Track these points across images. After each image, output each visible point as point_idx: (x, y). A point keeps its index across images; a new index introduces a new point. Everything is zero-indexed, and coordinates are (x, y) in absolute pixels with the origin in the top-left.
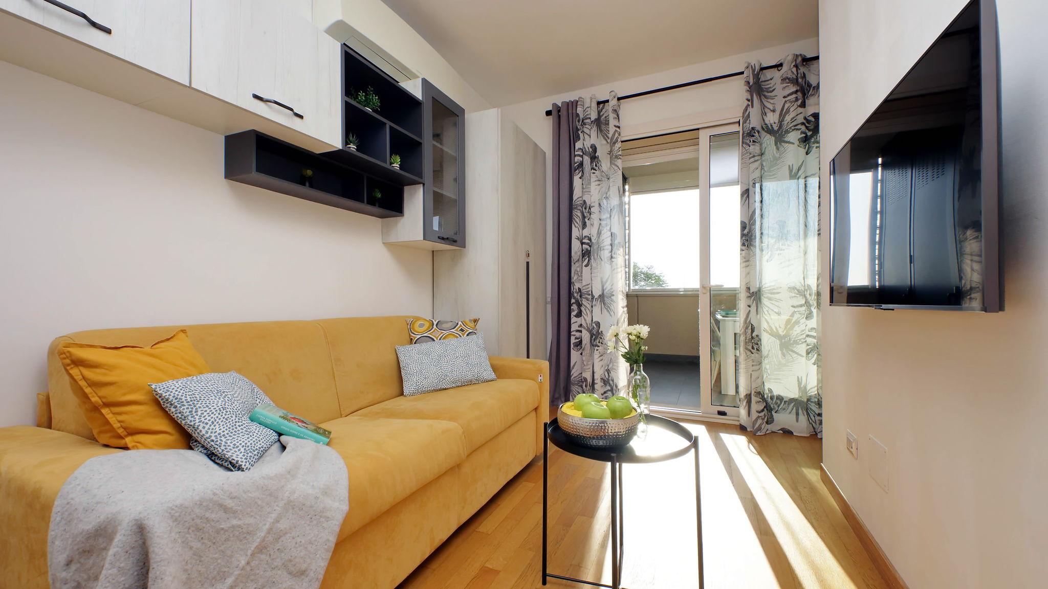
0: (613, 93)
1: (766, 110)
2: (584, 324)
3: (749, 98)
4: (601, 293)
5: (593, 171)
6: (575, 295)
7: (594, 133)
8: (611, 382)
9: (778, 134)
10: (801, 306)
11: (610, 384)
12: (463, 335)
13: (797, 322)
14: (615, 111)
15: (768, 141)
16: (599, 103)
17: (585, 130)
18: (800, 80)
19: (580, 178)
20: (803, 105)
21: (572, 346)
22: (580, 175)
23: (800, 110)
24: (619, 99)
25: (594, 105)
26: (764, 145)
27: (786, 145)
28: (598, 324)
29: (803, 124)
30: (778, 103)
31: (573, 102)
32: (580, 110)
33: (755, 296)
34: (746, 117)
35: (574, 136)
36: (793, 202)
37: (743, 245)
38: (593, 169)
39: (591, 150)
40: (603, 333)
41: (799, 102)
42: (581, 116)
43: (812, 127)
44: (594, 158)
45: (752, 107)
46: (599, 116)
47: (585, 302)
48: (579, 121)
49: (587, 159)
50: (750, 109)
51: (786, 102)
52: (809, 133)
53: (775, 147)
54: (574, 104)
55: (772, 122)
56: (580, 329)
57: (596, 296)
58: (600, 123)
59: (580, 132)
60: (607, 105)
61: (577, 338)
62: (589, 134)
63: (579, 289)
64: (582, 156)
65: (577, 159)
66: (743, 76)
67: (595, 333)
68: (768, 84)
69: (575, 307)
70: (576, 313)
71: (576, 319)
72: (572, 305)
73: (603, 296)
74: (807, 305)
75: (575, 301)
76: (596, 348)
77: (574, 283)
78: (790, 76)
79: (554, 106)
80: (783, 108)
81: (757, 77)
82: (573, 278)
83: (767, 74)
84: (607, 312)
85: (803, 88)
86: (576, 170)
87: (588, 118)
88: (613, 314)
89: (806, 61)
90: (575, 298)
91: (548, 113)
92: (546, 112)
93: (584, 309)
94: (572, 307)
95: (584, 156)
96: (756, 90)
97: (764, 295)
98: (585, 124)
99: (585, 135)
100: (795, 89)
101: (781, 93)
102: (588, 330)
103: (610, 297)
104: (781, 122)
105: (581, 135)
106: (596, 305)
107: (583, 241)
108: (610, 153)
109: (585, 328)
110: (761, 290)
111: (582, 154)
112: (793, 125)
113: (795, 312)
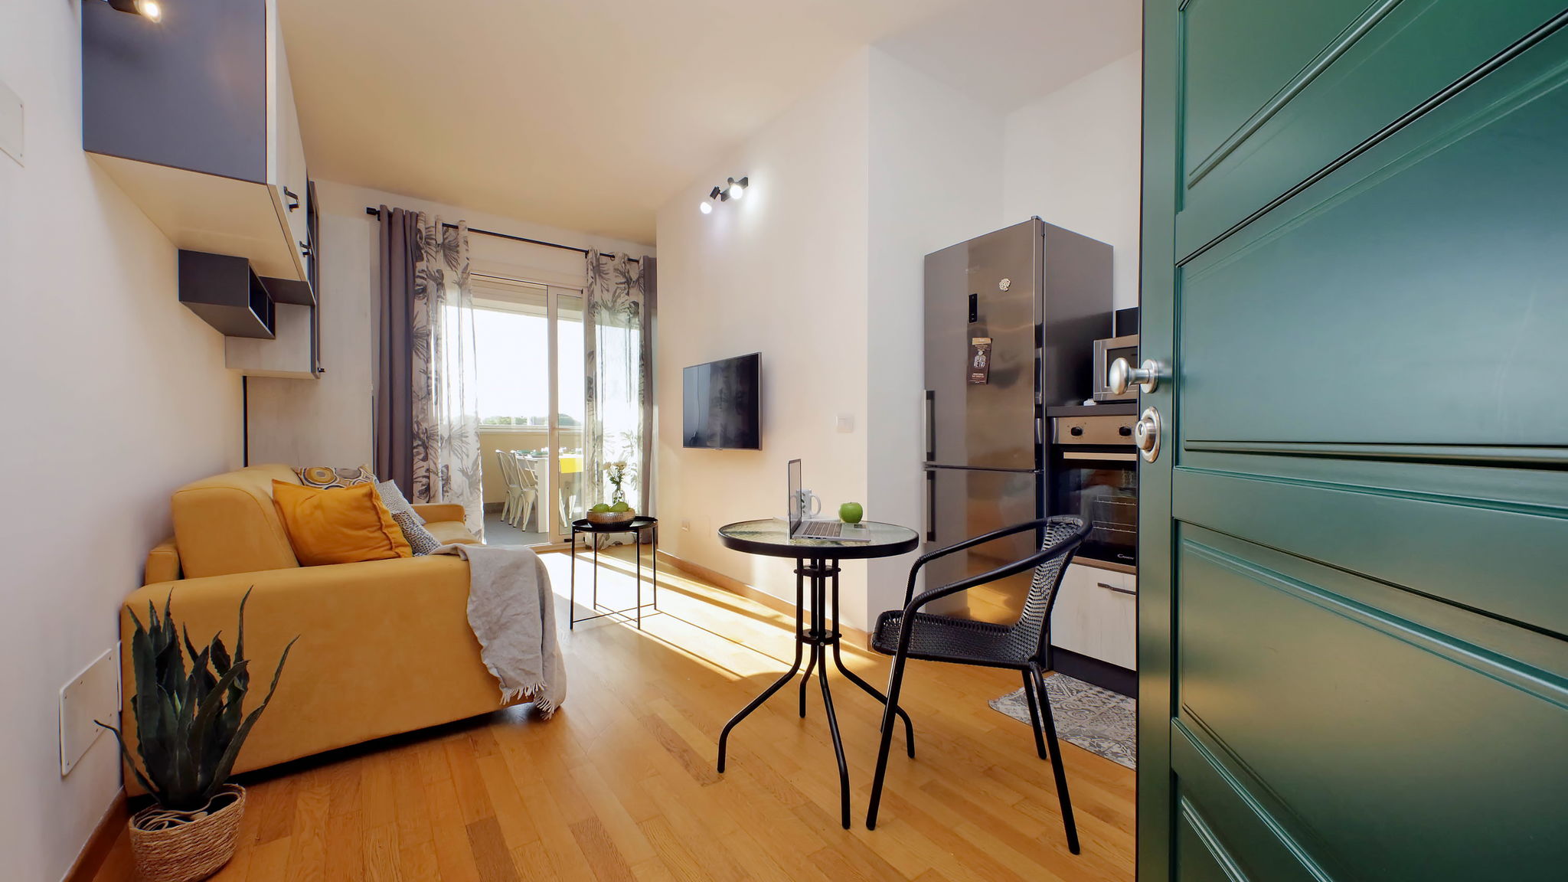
0: (462, 223)
1: (604, 289)
2: (432, 467)
3: (593, 275)
4: (449, 434)
5: (440, 299)
6: (422, 436)
7: (440, 257)
9: (612, 309)
10: (628, 447)
14: (466, 242)
15: (605, 314)
16: (444, 225)
17: (428, 249)
18: (627, 274)
20: (628, 294)
22: (424, 300)
23: (627, 297)
24: (470, 230)
25: (440, 226)
26: (602, 315)
27: (617, 321)
28: (447, 467)
29: (628, 308)
30: (612, 288)
31: (411, 214)
32: (421, 226)
33: (598, 439)
34: (591, 293)
35: (414, 251)
36: (624, 367)
37: (590, 397)
38: (439, 296)
39: (437, 275)
40: (452, 476)
41: (626, 291)
42: (424, 234)
43: (633, 311)
44: (440, 285)
45: (596, 284)
46: (444, 239)
47: (432, 443)
48: (421, 238)
49: (431, 285)
50: (594, 285)
51: (618, 287)
52: (632, 315)
53: (609, 320)
54: (415, 217)
55: (607, 299)
56: (427, 474)
57: (446, 437)
58: (450, 250)
59: (423, 252)
60: (451, 229)
61: (423, 485)
62: (434, 256)
63: (426, 429)
64: (425, 279)
65: (419, 281)
66: (586, 255)
67: (444, 478)
68: (605, 268)
69: (421, 449)
70: (421, 457)
71: (422, 463)
72: (415, 448)
73: (450, 437)
74: (631, 446)
75: (420, 443)
76: (447, 494)
77: (418, 423)
78: (620, 268)
79: (381, 206)
80: (615, 292)
81: (598, 260)
82: (418, 417)
83: (604, 260)
84: (457, 456)
85: (628, 280)
86: (417, 293)
87: (432, 239)
88: (465, 457)
89: (630, 260)
90: (420, 439)
91: (371, 211)
92: (368, 209)
93: (430, 451)
94: (415, 450)
95: (428, 280)
96: (597, 270)
97: (604, 438)
98: (430, 245)
99: (430, 257)
100: (624, 280)
101: (614, 280)
102: (437, 475)
103: (459, 439)
104: (614, 302)
105: (424, 255)
106: (444, 447)
107: (429, 375)
108: (460, 285)
109: (434, 472)
110: (602, 434)
111: (425, 277)
112: (623, 307)
113: (624, 451)
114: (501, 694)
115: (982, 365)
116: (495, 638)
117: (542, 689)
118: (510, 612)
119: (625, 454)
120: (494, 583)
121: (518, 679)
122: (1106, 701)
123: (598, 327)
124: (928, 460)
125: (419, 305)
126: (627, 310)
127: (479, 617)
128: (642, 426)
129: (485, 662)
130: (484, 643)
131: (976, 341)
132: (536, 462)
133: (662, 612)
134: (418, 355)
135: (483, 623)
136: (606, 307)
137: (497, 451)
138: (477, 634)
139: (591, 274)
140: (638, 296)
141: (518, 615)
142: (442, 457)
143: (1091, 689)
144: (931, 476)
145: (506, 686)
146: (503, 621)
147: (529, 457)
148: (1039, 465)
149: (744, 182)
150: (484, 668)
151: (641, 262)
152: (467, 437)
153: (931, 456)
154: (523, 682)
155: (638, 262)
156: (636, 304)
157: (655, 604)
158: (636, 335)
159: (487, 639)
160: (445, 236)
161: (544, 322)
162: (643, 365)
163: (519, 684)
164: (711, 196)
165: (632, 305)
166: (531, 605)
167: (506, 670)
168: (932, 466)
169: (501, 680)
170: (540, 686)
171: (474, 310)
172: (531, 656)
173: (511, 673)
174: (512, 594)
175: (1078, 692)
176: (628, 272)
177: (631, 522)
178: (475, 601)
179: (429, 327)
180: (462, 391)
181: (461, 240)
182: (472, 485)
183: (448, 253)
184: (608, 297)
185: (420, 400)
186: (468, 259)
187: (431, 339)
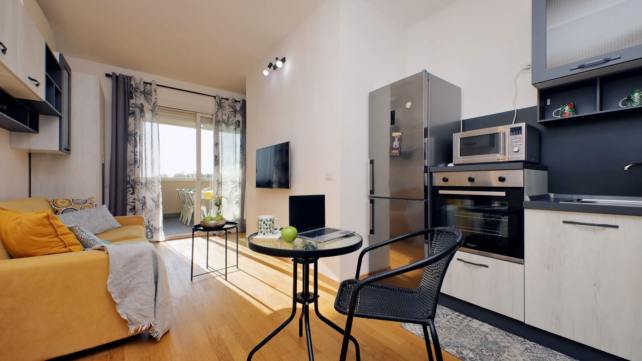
0: (154, 82)
1: (223, 114)
2: (136, 197)
3: (218, 108)
5: (142, 117)
6: (131, 182)
7: (142, 97)
8: (150, 227)
9: (227, 124)
10: (234, 187)
11: (149, 228)
13: (233, 193)
14: (155, 91)
15: (224, 126)
16: (144, 83)
17: (136, 94)
18: (234, 108)
19: (134, 119)
20: (235, 117)
21: (128, 210)
22: (134, 118)
23: (234, 118)
24: (157, 85)
25: (142, 83)
26: (222, 127)
27: (229, 129)
28: (144, 197)
29: (235, 123)
30: (228, 114)
31: (127, 77)
32: (132, 82)
33: (219, 184)
34: (217, 116)
35: (129, 95)
37: (216, 164)
39: (140, 106)
40: (147, 202)
41: (234, 115)
42: (134, 86)
43: (237, 125)
44: (142, 111)
45: (219, 112)
46: (145, 89)
47: (137, 186)
48: (132, 88)
49: (137, 111)
50: (218, 112)
51: (230, 114)
52: (236, 127)
53: (226, 129)
54: (130, 78)
56: (134, 201)
57: (144, 183)
58: (147, 94)
59: (133, 95)
60: (148, 85)
61: (131, 206)
62: (139, 97)
63: (133, 179)
64: (134, 108)
65: (131, 109)
66: (215, 98)
67: (143, 202)
68: (224, 105)
69: (131, 189)
70: (131, 193)
71: (131, 196)
72: (128, 188)
73: (146, 183)
74: (236, 187)
75: (130, 186)
76: (144, 210)
77: (129, 176)
78: (231, 105)
79: (113, 73)
80: (229, 116)
81: (220, 101)
82: (129, 173)
83: (223, 101)
84: (150, 192)
85: (234, 110)
86: (130, 114)
87: (138, 89)
88: (153, 192)
89: (236, 101)
90: (130, 184)
91: (107, 75)
92: (106, 74)
93: (136, 190)
94: (128, 189)
95: (136, 108)
96: (220, 105)
97: (223, 183)
98: (137, 92)
99: (137, 97)
100: (233, 110)
101: (228, 110)
102: (139, 201)
103: (150, 184)
104: (228, 120)
105: (134, 96)
106: (143, 188)
107: (136, 154)
108: (152, 111)
109: (137, 200)
110: (222, 181)
111: (134, 107)
112: (232, 123)
113: (233, 189)
114: (129, 329)
115: (397, 146)
116: (126, 297)
117: (153, 325)
118: (135, 282)
119: (233, 191)
120: (124, 266)
121: (139, 320)
122: (462, 321)
123: (220, 133)
124: (370, 194)
125: (131, 120)
126: (234, 124)
127: (115, 286)
128: (241, 178)
129: (119, 311)
130: (117, 301)
131: (394, 134)
132: (194, 194)
133: (240, 270)
134: (130, 144)
135: (117, 290)
136: (224, 122)
137: (177, 189)
138: (113, 296)
139: (217, 107)
140: (239, 118)
141: (140, 283)
142: (142, 193)
143: (453, 314)
144: (372, 202)
145: (132, 324)
146: (130, 287)
147: (191, 192)
148: (426, 197)
149: (283, 60)
150: (118, 315)
151: (241, 102)
152: (154, 183)
153: (372, 192)
154: (142, 322)
155: (239, 102)
156: (239, 122)
157: (237, 266)
158: (238, 136)
159: (120, 298)
160: (145, 88)
161: (194, 130)
162: (242, 149)
163: (140, 323)
164: (268, 67)
165: (237, 122)
166: (148, 278)
167: (132, 315)
168: (373, 197)
169: (128, 321)
170: (152, 324)
171: (159, 124)
172: (147, 307)
173: (135, 317)
174: (136, 272)
175: (447, 315)
176: (235, 107)
177: (223, 225)
178: (112, 277)
179: (136, 131)
180: (152, 161)
181: (153, 90)
182: (157, 206)
183: (146, 96)
184: (225, 118)
185: (131, 165)
186: (156, 99)
187: (137, 136)
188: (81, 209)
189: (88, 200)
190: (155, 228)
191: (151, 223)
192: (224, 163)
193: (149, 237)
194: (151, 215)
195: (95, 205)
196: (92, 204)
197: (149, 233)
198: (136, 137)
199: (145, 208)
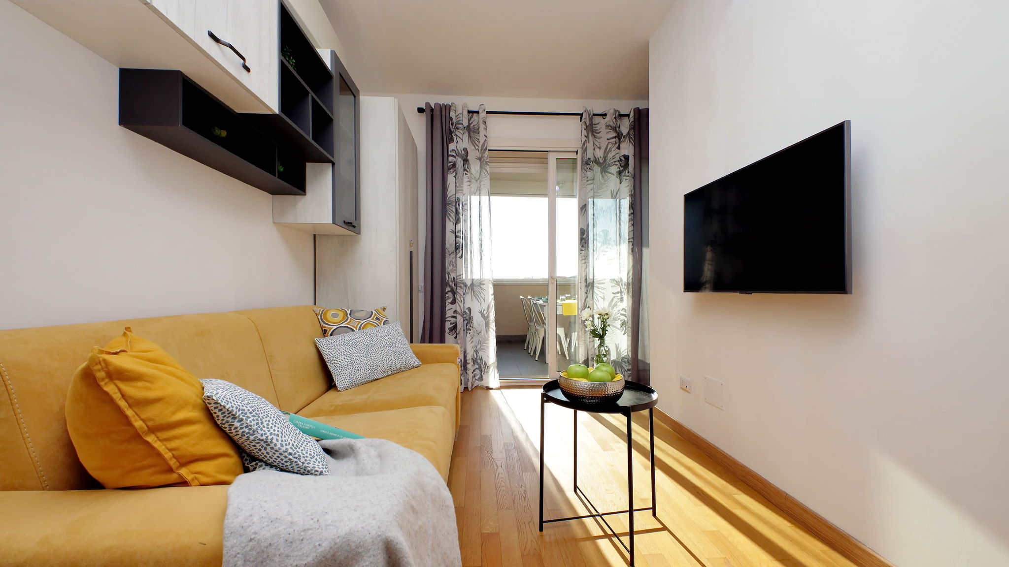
0: (482, 106)
1: (596, 146)
2: (458, 309)
3: (586, 135)
4: (471, 282)
5: (465, 172)
6: (451, 283)
7: (466, 137)
8: (479, 361)
9: (603, 165)
10: (618, 293)
11: (478, 363)
12: (380, 323)
13: (615, 305)
14: (485, 122)
15: (597, 169)
16: (469, 112)
17: (458, 134)
18: (617, 129)
19: (455, 177)
20: (618, 148)
21: (447, 330)
22: (454, 174)
23: (617, 151)
24: (488, 112)
25: (466, 113)
26: (595, 172)
27: (608, 175)
28: (470, 309)
29: (619, 161)
30: (605, 144)
31: (446, 106)
32: (452, 114)
33: (590, 285)
34: (585, 150)
35: (448, 138)
36: (614, 218)
37: (583, 246)
38: (465, 170)
39: (463, 153)
40: (473, 317)
41: (617, 146)
42: (454, 121)
43: (623, 165)
44: (466, 161)
45: (589, 142)
46: (469, 124)
47: (459, 290)
48: (452, 124)
49: (459, 161)
50: (587, 144)
51: (608, 143)
52: (622, 169)
53: (601, 175)
54: (448, 108)
55: (599, 156)
56: (454, 315)
57: (469, 284)
58: (472, 131)
59: (453, 135)
60: (474, 116)
61: (451, 324)
62: (462, 138)
63: (454, 278)
64: (455, 157)
65: (451, 159)
66: (581, 118)
67: (467, 318)
68: (598, 127)
69: (450, 294)
70: (450, 301)
71: (451, 306)
72: (446, 293)
73: (472, 285)
74: (621, 292)
75: (450, 289)
76: (469, 332)
77: (448, 273)
78: (611, 124)
79: (427, 105)
80: (607, 147)
81: (591, 119)
82: (448, 268)
83: (597, 120)
84: (478, 300)
85: (618, 134)
86: (449, 169)
87: (460, 124)
88: (483, 301)
89: (621, 116)
90: (450, 286)
91: (420, 110)
92: (418, 108)
93: (458, 297)
94: (447, 295)
95: (457, 157)
96: (591, 129)
97: (595, 285)
98: (458, 129)
99: (458, 139)
100: (614, 135)
101: (605, 135)
102: (462, 316)
103: (479, 286)
104: (605, 158)
105: (455, 137)
106: (468, 293)
107: (457, 234)
108: (480, 159)
109: (459, 314)
110: (593, 281)
111: (455, 155)
112: (614, 160)
113: (614, 297)
119: (615, 300)
125: (451, 178)
126: (617, 163)
128: (631, 273)
132: (545, 306)
134: (449, 219)
136: (598, 163)
137: (521, 297)
139: (584, 132)
140: (628, 149)
142: (469, 302)
147: (541, 302)
151: (632, 114)
152: (484, 284)
155: (628, 116)
156: (627, 158)
157: (654, 508)
160: (470, 121)
162: (633, 213)
165: (623, 158)
176: (619, 128)
179: (457, 196)
180: (481, 246)
181: (481, 121)
182: (487, 325)
183: (472, 134)
184: (599, 154)
185: (450, 255)
186: (486, 136)
187: (459, 205)
188: (359, 329)
189: (374, 312)
190: (485, 364)
191: (481, 353)
192: (598, 245)
193: (477, 377)
194: (479, 340)
195: (385, 321)
196: (379, 320)
197: (477, 372)
198: (457, 206)
199: (471, 328)
